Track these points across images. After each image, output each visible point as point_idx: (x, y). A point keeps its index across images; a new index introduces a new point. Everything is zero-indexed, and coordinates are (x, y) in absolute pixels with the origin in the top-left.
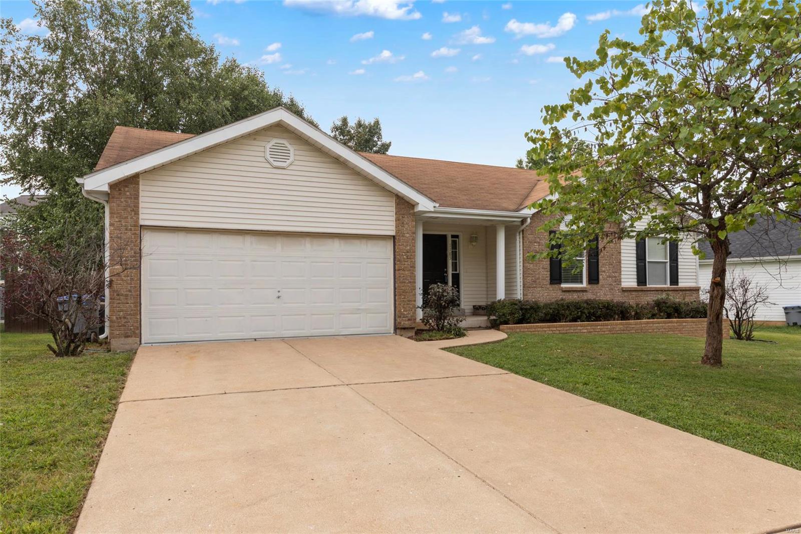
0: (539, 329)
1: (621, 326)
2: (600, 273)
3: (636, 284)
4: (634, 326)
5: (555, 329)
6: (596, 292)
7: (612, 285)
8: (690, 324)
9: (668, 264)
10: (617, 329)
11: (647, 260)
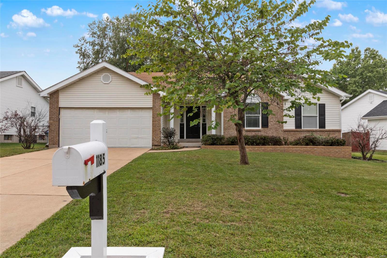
0: (220, 148)
1: (271, 149)
2: (269, 122)
3: (295, 128)
4: (280, 149)
5: (230, 148)
6: (267, 132)
7: (277, 128)
8: (320, 149)
9: (318, 116)
10: (268, 150)
11: (302, 115)
